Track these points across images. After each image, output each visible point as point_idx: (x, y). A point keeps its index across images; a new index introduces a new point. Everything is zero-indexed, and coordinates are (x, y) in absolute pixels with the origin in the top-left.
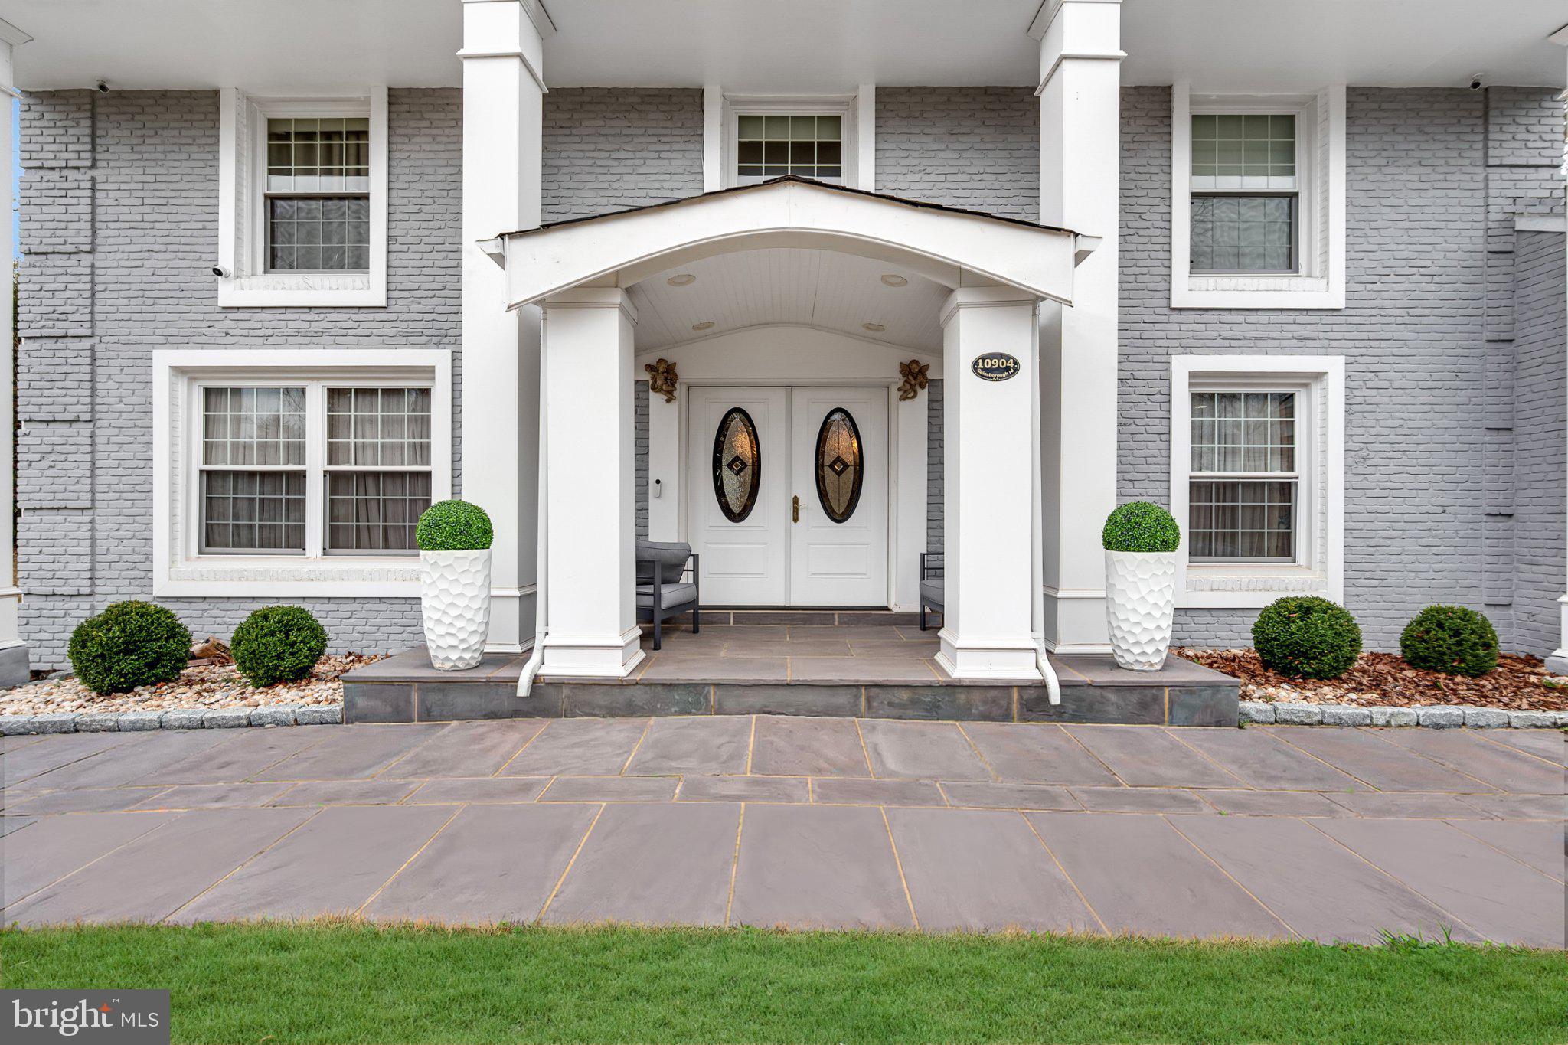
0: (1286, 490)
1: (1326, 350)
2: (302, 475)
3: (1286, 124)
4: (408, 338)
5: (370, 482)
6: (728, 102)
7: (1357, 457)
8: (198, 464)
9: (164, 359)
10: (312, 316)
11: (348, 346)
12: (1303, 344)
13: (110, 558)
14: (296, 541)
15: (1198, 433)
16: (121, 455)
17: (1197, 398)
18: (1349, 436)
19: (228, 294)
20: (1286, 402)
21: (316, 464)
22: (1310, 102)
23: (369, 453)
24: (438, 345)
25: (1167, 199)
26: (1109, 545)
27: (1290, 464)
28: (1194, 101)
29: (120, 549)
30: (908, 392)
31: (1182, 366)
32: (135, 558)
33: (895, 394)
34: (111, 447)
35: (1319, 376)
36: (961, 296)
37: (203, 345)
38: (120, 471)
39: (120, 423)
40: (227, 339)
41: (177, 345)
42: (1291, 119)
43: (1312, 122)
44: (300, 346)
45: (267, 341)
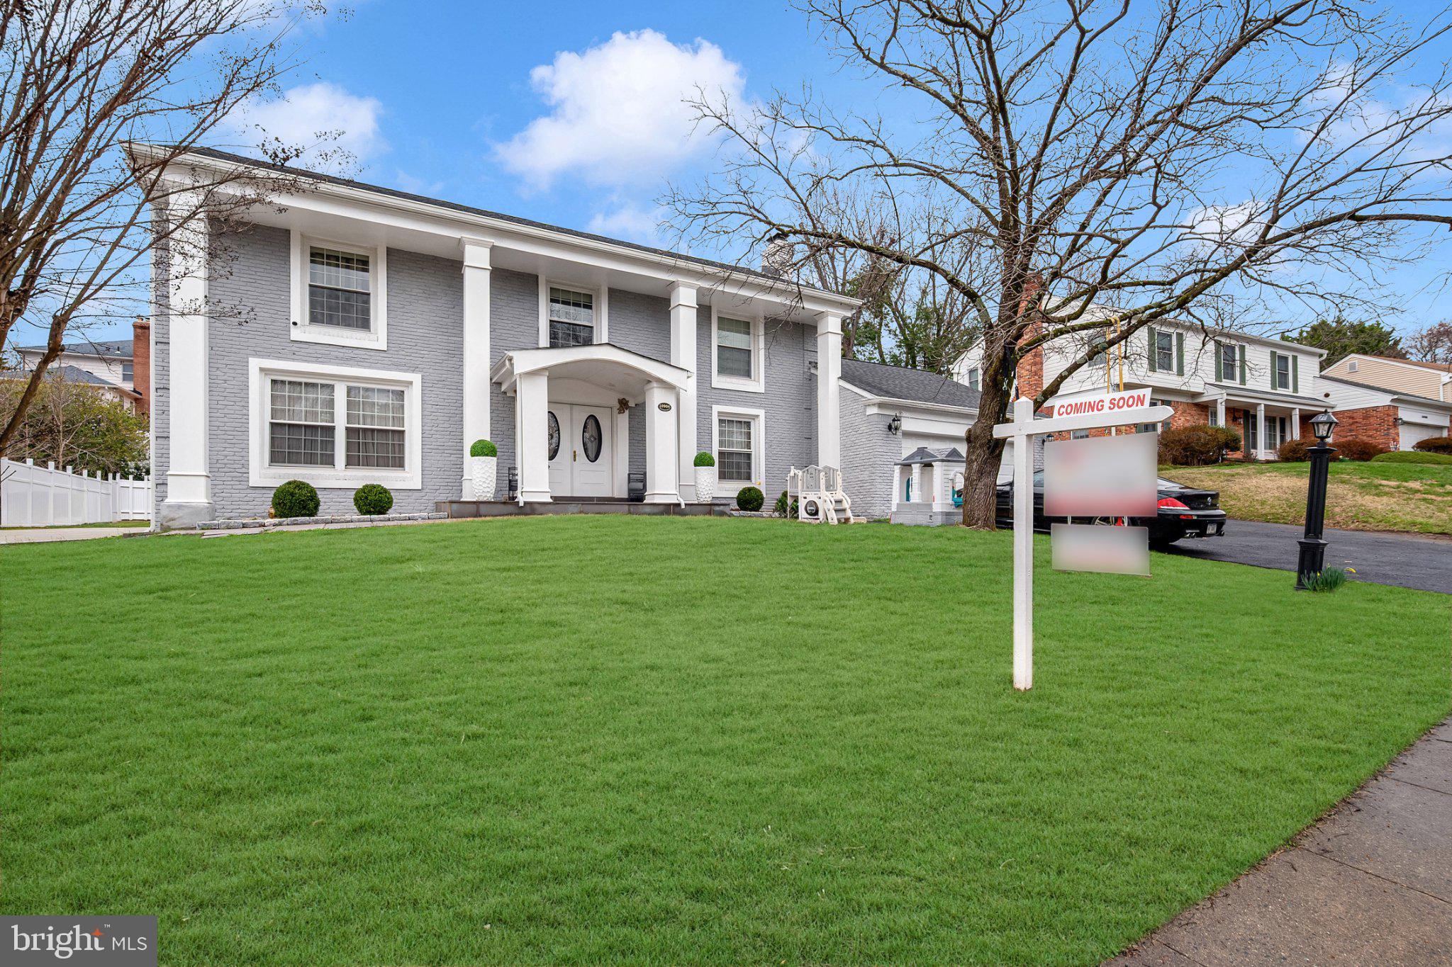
0: (749, 456)
1: (760, 407)
2: (333, 428)
3: (747, 324)
4: (397, 366)
5: (369, 434)
6: (548, 281)
7: (769, 444)
8: (268, 419)
9: (255, 364)
10: (344, 350)
11: (365, 367)
12: (754, 405)
13: (218, 465)
14: (329, 461)
15: (721, 433)
16: (226, 411)
17: (721, 421)
18: (766, 438)
19: (296, 334)
20: (748, 424)
21: (340, 423)
22: (754, 318)
23: (369, 420)
24: (413, 371)
25: (710, 347)
26: (695, 465)
27: (748, 445)
28: (719, 312)
29: (226, 461)
30: (621, 411)
31: (716, 409)
32: (235, 466)
33: (616, 411)
34: (219, 406)
35: (758, 416)
36: (655, 384)
37: (279, 358)
38: (226, 419)
39: (225, 394)
40: (294, 356)
41: (262, 357)
42: (748, 323)
43: (755, 325)
44: (338, 364)
45: (318, 360)
